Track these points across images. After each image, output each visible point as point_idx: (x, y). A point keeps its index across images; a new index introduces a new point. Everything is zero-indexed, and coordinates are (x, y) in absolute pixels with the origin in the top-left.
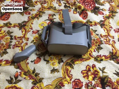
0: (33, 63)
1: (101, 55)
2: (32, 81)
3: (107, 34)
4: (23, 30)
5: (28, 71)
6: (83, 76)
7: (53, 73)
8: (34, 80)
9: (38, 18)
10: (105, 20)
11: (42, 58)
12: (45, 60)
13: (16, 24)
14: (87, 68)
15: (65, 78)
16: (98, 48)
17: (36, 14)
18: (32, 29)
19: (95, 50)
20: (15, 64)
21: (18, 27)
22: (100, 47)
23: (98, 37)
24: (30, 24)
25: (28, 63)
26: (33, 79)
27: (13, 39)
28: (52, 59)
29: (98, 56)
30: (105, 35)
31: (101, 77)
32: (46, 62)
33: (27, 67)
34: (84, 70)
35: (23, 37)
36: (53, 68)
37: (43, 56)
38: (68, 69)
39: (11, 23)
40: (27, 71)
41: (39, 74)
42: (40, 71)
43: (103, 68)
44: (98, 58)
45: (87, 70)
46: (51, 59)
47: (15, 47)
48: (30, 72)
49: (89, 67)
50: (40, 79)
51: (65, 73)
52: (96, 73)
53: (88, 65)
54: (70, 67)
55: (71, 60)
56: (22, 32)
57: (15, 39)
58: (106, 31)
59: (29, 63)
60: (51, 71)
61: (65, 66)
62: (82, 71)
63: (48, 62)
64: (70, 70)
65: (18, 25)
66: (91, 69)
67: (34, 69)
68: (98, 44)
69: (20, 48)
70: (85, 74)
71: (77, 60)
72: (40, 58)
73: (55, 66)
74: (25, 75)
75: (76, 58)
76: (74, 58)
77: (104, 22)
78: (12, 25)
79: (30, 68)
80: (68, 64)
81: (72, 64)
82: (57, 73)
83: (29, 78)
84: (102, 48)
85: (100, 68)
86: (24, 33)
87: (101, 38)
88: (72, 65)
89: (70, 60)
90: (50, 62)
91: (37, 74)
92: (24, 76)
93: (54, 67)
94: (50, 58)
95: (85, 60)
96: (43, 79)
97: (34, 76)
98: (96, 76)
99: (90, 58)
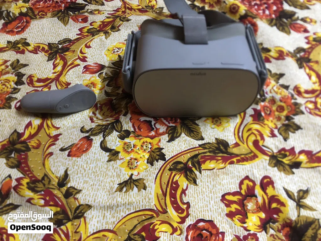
1: (293, 149)
3: (317, 87)
4: (58, 61)
7: (124, 189)
8: (59, 209)
9: (106, 33)
10: (312, 48)
11: (97, 141)
13: (42, 46)
14: (244, 187)
15: (165, 212)
16: (284, 125)
17: (103, 22)
19: (276, 132)
20: (13, 155)
22: (294, 123)
23: (285, 92)
25: (51, 154)
29: (283, 149)
30: (310, 88)
31: (291, 220)
34: (233, 191)
37: (101, 135)
38: (176, 183)
40: (40, 178)
41: (79, 192)
43: (301, 190)
44: (285, 156)
45: (243, 192)
46: (127, 149)
48: (50, 181)
49: (251, 184)
51: (165, 195)
52: (274, 205)
53: (247, 178)
57: (28, 84)
58: (314, 78)
59: (54, 153)
60: (120, 184)
62: (223, 196)
63: (113, 155)
64: (185, 188)
66: (258, 191)
67: (66, 175)
68: (285, 113)
70: (234, 207)
71: (212, 159)
74: (34, 190)
75: (210, 152)
77: (310, 53)
78: (30, 48)
80: (180, 166)
81: (194, 169)
82: (139, 191)
83: (42, 202)
84: (298, 128)
85: (289, 189)
87: (296, 96)
88: (192, 171)
89: (189, 156)
91: (71, 190)
92: (29, 194)
93: (132, 175)
95: (238, 161)
96: (89, 207)
97: (60, 195)
98: (275, 216)
99: (255, 157)
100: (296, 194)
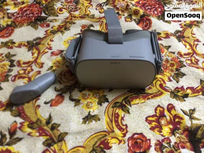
0: (49, 104)
1: (183, 87)
2: (43, 139)
3: (190, 51)
4: (34, 51)
5: (37, 121)
6: (149, 126)
7: (87, 122)
8: (48, 137)
9: (62, 32)
10: (184, 30)
11: (67, 97)
12: (71, 99)
13: (23, 43)
14: (158, 111)
15: (113, 131)
16: (175, 74)
17: (59, 26)
18: (50, 49)
19: (171, 78)
20: (14, 108)
21: (26, 46)
22: (181, 72)
23: (173, 56)
24: (49, 41)
25: (39, 106)
26: (46, 135)
27: (14, 66)
28: (86, 97)
29: (177, 88)
30: (187, 52)
31: (188, 127)
32: (74, 102)
33: (36, 113)
34: (152, 114)
35: (33, 62)
36: (87, 114)
37: (68, 93)
38: (117, 114)
39: (14, 41)
40: (35, 121)
41: (59, 125)
42: (62, 119)
43: (191, 110)
44: (179, 91)
45: (158, 115)
46: (84, 97)
47: (17, 79)
48: (41, 122)
49: (162, 109)
50: (60, 135)
51: (112, 121)
52: (177, 120)
53: (159, 106)
54: (123, 110)
55: (125, 97)
56: (33, 54)
57: (18, 66)
58: (188, 46)
59: (41, 105)
60: (84, 119)
61: (112, 109)
62: (146, 118)
63: (77, 102)
64: (123, 116)
65: (26, 44)
66: (166, 113)
67: (50, 117)
68: (175, 67)
69: (27, 79)
70: (154, 124)
71: (136, 98)
72: (64, 97)
73: (91, 110)
74: (31, 128)
75: (135, 94)
76: (129, 95)
77: (183, 33)
78: (16, 45)
79: (42, 115)
80: (118, 104)
81: (126, 105)
82: (96, 122)
83: (38, 134)
84: (184, 75)
85: (184, 109)
86: (36, 55)
87: (180, 57)
88: (125, 107)
89: (122, 98)
90: (81, 102)
91: (54, 125)
92: (29, 130)
93: (90, 112)
94: (83, 94)
95: (152, 97)
96: (66, 134)
97: (48, 129)
98: (178, 126)
99: (162, 93)
100: (188, 112)
